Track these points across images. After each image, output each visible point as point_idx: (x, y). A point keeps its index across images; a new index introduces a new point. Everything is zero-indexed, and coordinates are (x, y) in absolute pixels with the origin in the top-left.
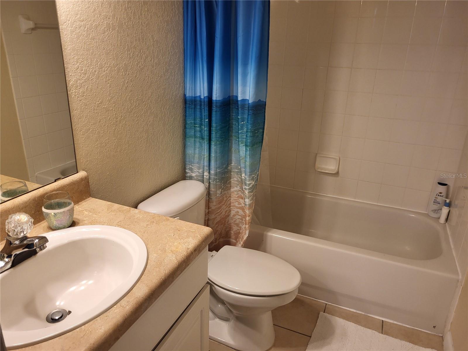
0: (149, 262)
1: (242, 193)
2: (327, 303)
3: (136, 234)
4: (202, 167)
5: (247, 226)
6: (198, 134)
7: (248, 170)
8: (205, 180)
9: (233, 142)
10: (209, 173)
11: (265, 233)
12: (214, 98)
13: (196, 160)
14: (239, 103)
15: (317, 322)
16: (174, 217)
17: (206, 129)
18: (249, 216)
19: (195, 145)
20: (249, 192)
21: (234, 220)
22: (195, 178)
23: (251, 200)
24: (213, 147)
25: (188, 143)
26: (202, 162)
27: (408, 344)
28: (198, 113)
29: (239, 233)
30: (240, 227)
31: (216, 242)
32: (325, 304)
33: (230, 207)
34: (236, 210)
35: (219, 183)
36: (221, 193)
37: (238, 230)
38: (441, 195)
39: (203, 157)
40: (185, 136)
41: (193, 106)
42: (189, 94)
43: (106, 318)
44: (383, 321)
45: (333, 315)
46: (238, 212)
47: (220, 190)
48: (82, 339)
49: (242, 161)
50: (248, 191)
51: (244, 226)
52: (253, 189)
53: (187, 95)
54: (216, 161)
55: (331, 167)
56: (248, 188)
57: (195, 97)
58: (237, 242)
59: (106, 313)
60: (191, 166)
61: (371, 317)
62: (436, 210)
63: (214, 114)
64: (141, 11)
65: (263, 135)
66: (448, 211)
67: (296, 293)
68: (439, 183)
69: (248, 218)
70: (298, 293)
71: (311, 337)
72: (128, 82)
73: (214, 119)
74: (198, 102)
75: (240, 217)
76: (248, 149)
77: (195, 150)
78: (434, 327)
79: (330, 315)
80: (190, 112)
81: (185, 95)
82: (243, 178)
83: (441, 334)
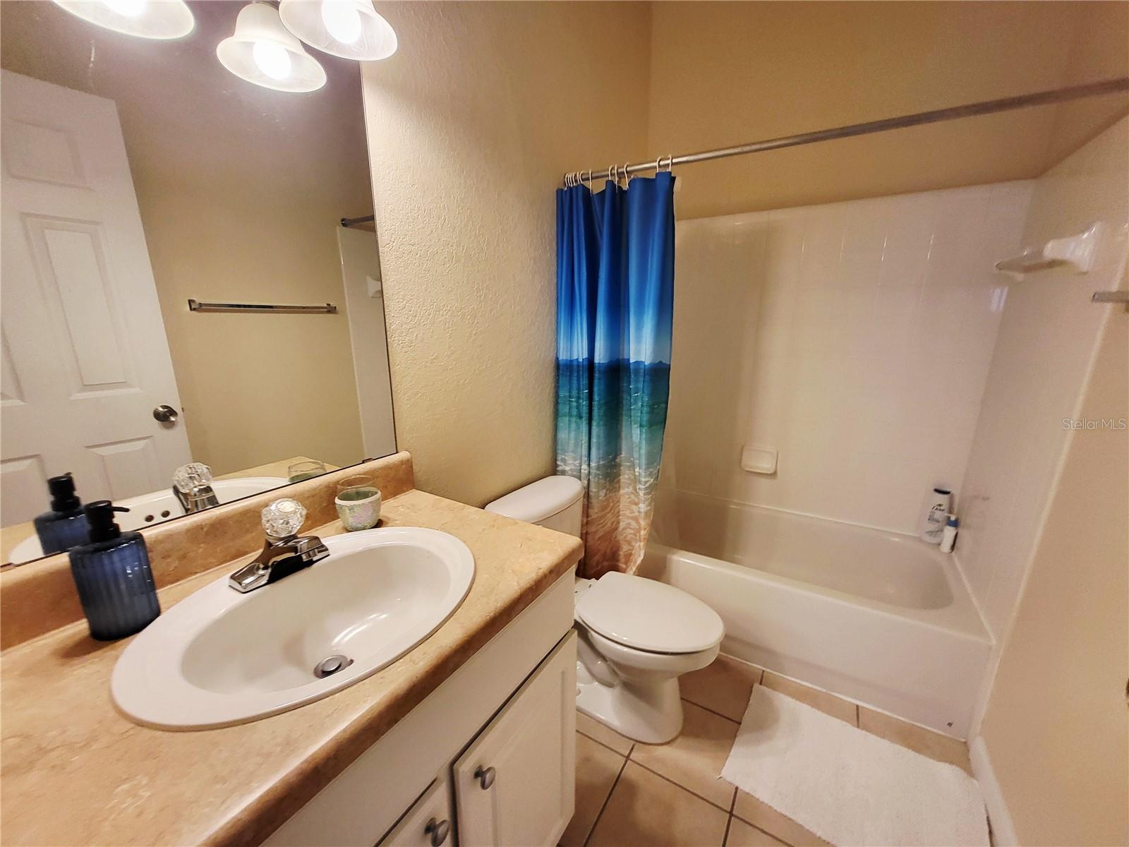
0: (474, 586)
1: (636, 496)
2: (764, 669)
3: (464, 542)
4: (579, 457)
5: (642, 544)
6: (574, 412)
7: (644, 461)
8: (583, 476)
9: (624, 423)
10: (589, 465)
11: (669, 556)
12: (597, 360)
13: (571, 447)
14: (632, 367)
15: (749, 700)
16: (537, 523)
17: (585, 403)
18: (645, 529)
19: (569, 427)
20: (645, 494)
21: (625, 535)
22: (570, 472)
23: (647, 506)
24: (595, 430)
25: (561, 424)
26: (579, 450)
27: (904, 749)
28: (575, 382)
29: (631, 555)
30: (633, 546)
31: (597, 567)
32: (761, 672)
33: (619, 516)
34: (628, 521)
35: (603, 481)
36: (605, 496)
37: (630, 550)
38: (942, 508)
39: (580, 444)
40: (556, 415)
41: (568, 373)
42: (563, 356)
43: (382, 680)
44: (857, 706)
45: (774, 689)
46: (629, 524)
47: (604, 491)
48: (327, 719)
49: (636, 449)
50: (643, 492)
51: (638, 544)
52: (651, 489)
53: (561, 358)
54: (599, 449)
55: (765, 465)
56: (643, 487)
57: (571, 361)
58: (627, 567)
59: (383, 672)
60: (563, 457)
61: (838, 698)
62: (933, 532)
63: (596, 382)
64: (498, 241)
65: (666, 412)
66: (954, 533)
67: (717, 652)
68: (936, 490)
69: (643, 532)
70: (721, 650)
71: (740, 723)
72: (475, 334)
73: (596, 389)
74: (575, 367)
75: (632, 532)
76: (644, 431)
77: (569, 432)
78: (950, 724)
79: (770, 690)
80: (563, 380)
81: (557, 358)
82: (637, 474)
83: (964, 738)
